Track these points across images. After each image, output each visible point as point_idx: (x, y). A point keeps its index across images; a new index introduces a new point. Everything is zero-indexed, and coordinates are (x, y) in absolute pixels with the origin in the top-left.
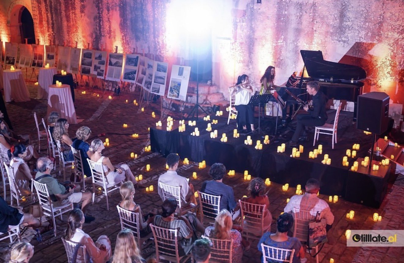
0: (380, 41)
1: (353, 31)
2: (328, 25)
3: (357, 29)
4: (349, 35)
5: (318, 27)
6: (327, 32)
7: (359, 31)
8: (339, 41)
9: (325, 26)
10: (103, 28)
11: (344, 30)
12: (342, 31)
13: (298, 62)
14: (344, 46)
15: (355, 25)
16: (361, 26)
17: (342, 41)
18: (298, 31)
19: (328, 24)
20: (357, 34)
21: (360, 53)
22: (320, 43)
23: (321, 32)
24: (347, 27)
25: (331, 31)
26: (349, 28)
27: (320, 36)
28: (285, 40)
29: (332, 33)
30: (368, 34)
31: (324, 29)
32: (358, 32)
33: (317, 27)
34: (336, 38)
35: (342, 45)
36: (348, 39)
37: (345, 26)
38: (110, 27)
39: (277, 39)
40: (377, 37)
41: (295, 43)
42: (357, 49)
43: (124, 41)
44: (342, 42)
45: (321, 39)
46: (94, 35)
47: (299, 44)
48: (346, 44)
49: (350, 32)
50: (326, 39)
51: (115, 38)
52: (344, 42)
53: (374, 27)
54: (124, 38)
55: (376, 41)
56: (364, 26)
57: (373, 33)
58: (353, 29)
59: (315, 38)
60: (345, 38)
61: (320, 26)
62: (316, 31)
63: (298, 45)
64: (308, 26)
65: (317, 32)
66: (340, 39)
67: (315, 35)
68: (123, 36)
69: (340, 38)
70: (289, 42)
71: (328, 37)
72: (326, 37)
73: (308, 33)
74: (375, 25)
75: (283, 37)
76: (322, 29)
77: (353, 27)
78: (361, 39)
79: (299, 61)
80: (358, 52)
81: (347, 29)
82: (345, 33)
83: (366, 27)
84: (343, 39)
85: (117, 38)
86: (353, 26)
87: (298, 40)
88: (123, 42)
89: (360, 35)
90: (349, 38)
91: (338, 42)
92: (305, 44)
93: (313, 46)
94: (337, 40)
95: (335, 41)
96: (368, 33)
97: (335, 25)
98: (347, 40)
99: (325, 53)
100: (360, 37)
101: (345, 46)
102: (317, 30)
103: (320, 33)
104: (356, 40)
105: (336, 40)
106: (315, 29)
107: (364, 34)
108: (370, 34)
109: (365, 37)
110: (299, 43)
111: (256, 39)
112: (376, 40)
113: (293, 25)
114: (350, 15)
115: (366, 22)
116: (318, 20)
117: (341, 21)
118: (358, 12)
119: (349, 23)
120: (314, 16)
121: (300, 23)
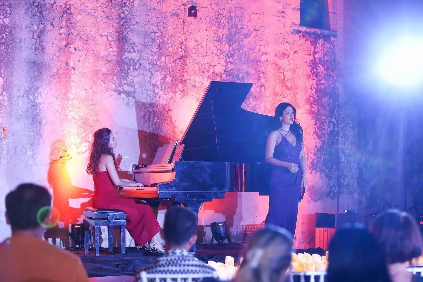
0: (184, 93)
1: (141, 72)
2: (97, 57)
3: (148, 68)
4: (136, 80)
5: (79, 61)
6: (97, 72)
7: (151, 72)
8: (119, 93)
9: (91, 59)
11: (126, 68)
12: (122, 70)
13: (39, 143)
14: (128, 104)
15: (143, 59)
16: (155, 62)
17: (124, 92)
19: (96, 55)
20: (149, 79)
21: (156, 118)
22: (83, 97)
23: (84, 71)
24: (132, 62)
25: (104, 70)
26: (135, 64)
27: (82, 80)
29: (105, 74)
30: (167, 80)
31: (90, 66)
32: (149, 74)
33: (76, 60)
34: (114, 86)
35: (125, 100)
36: (134, 87)
37: (127, 61)
40: (180, 86)
41: (31, 97)
42: (151, 110)
44: (123, 96)
45: (85, 86)
47: (39, 100)
48: (131, 98)
49: (136, 73)
50: (95, 87)
52: (128, 94)
53: (173, 64)
55: (180, 92)
56: (158, 63)
58: (142, 67)
59: (72, 83)
60: (128, 86)
61: (81, 58)
62: (74, 68)
63: (37, 101)
64: (58, 57)
65: (77, 72)
66: (120, 89)
67: (74, 77)
69: (120, 85)
70: (15, 93)
71: (98, 84)
72: (95, 83)
73: (57, 73)
74: (175, 61)
76: (87, 64)
77: (140, 64)
78: (156, 88)
79: (42, 141)
80: (152, 116)
81: (131, 68)
82: (127, 75)
83: (162, 64)
84: (126, 88)
86: (141, 62)
87: (38, 88)
89: (154, 82)
90: (136, 86)
91: (116, 93)
92: (54, 100)
93: (70, 102)
94: (115, 91)
95: (112, 93)
96: (166, 78)
97: (110, 59)
98: (133, 90)
99: (95, 119)
100: (154, 85)
101: (130, 104)
102: (76, 68)
103: (84, 75)
104: (147, 90)
105: (112, 90)
106: (72, 64)
107: (159, 79)
108: (169, 79)
109: (161, 84)
110: (39, 98)
112: (180, 90)
113: (24, 51)
114: (134, 38)
115: (160, 55)
116: (78, 44)
117: (121, 51)
118: (146, 35)
119: (134, 56)
120: (69, 34)
121: (40, 48)
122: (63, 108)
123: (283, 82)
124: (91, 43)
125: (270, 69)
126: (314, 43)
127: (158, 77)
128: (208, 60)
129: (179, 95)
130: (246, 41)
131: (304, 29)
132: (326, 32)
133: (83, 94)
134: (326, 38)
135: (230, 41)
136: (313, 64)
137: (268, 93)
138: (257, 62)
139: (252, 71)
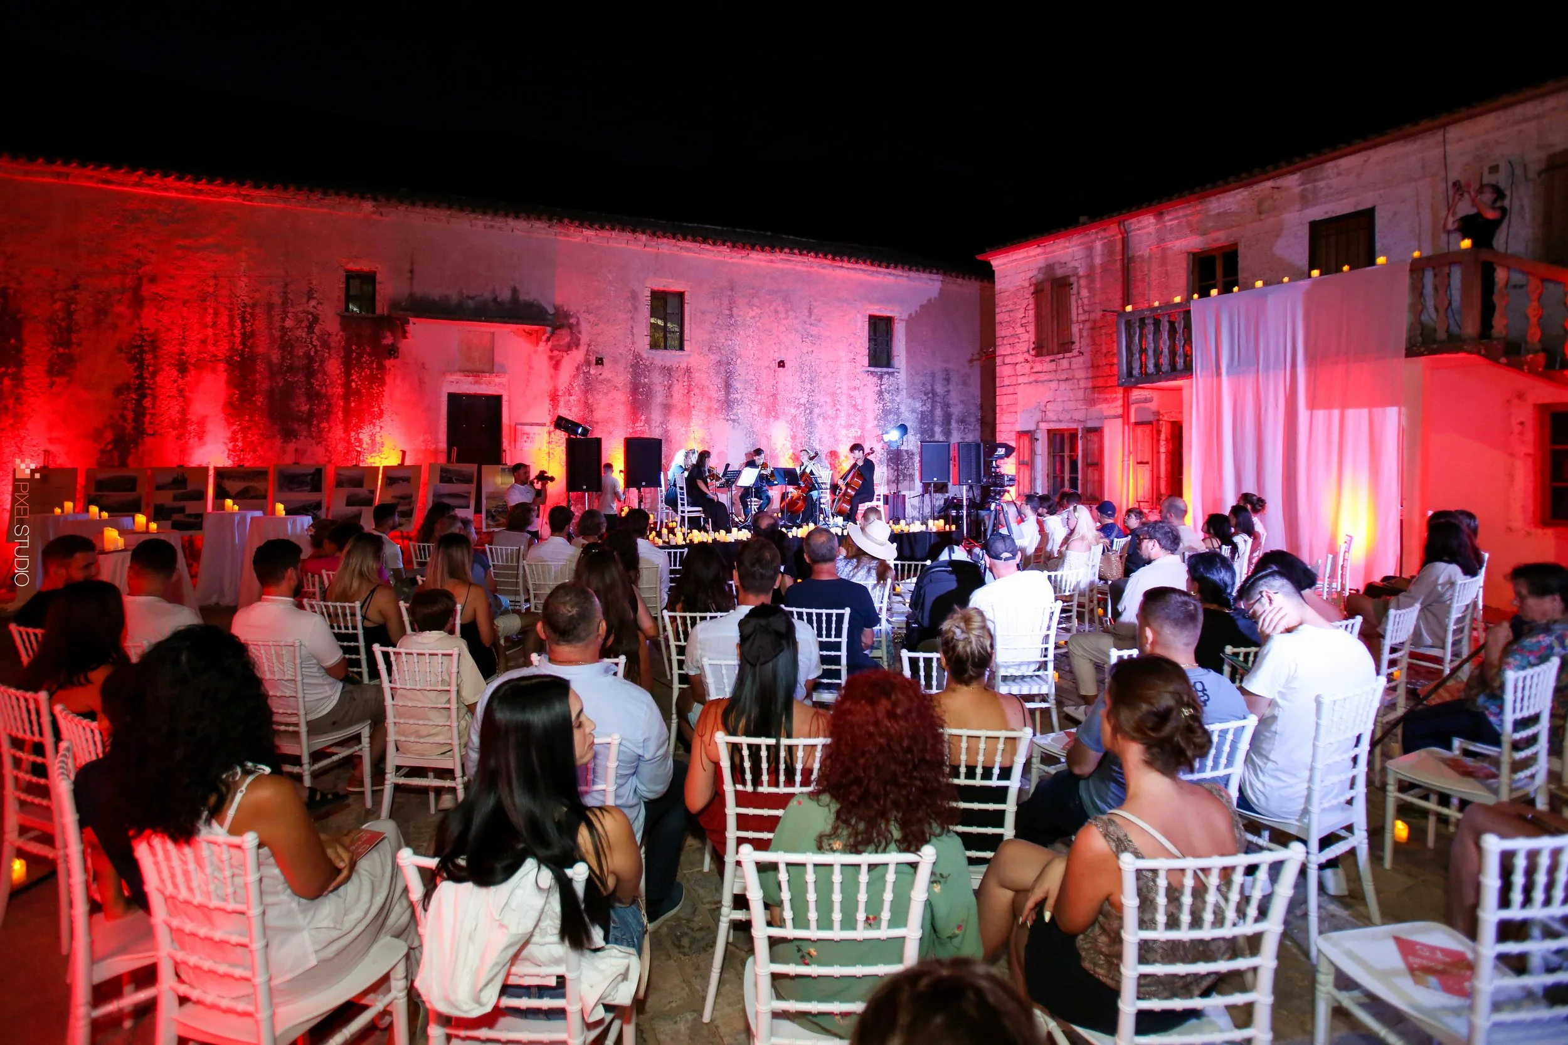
0: (776, 418)
1: (743, 406)
2: (710, 399)
3: (748, 404)
4: (739, 411)
5: (697, 402)
6: (710, 409)
7: (751, 406)
8: (727, 420)
9: (706, 400)
10: (153, 415)
11: (732, 405)
12: (729, 406)
15: (745, 398)
16: (753, 399)
18: (667, 408)
20: (749, 411)
23: (702, 408)
24: (735, 400)
26: (738, 401)
27: (700, 414)
28: (648, 421)
31: (705, 404)
32: (749, 407)
33: (695, 401)
34: (723, 416)
35: (732, 425)
36: (738, 416)
37: (732, 400)
38: (184, 411)
39: (634, 421)
43: (240, 444)
45: (703, 418)
46: (109, 436)
48: (736, 424)
49: (740, 407)
51: (200, 438)
52: (734, 421)
53: (767, 400)
54: (239, 436)
56: (756, 399)
57: (767, 408)
58: (744, 403)
59: (693, 417)
60: (734, 415)
61: (699, 400)
62: (694, 407)
64: (682, 400)
65: (696, 409)
66: (727, 418)
67: (694, 413)
68: (234, 433)
69: (728, 415)
70: (653, 424)
72: (709, 415)
74: (768, 398)
75: (643, 417)
76: (703, 404)
81: (736, 404)
82: (733, 408)
83: (759, 401)
85: (209, 437)
86: (743, 400)
88: (235, 446)
90: (740, 416)
94: (724, 419)
96: (761, 409)
97: (719, 399)
100: (753, 414)
102: (696, 406)
103: (700, 410)
104: (748, 417)
106: (692, 404)
108: (764, 410)
109: (758, 413)
111: (597, 423)
112: (772, 416)
113: (659, 399)
114: (737, 384)
115: (757, 394)
116: (696, 391)
117: (728, 393)
118: (746, 382)
119: (738, 396)
120: (690, 385)
121: (670, 395)
122: (687, 432)
123: (855, 406)
124: (706, 390)
125: (844, 399)
126: (881, 377)
127: (756, 409)
128: (794, 395)
129: (772, 419)
130: (823, 381)
131: (872, 369)
132: (890, 370)
133: (701, 422)
134: (891, 374)
135: (811, 382)
136: (880, 393)
137: (843, 414)
138: (833, 394)
139: (829, 400)
